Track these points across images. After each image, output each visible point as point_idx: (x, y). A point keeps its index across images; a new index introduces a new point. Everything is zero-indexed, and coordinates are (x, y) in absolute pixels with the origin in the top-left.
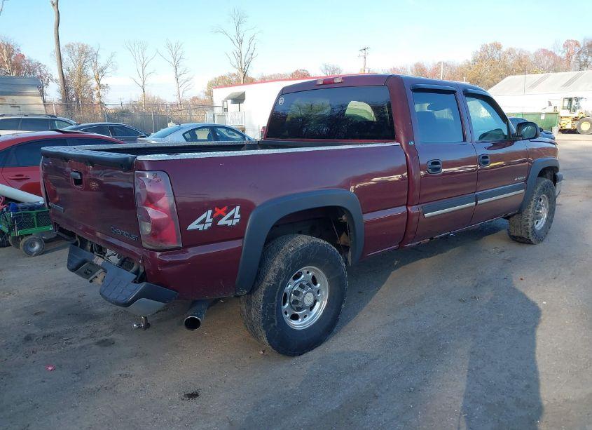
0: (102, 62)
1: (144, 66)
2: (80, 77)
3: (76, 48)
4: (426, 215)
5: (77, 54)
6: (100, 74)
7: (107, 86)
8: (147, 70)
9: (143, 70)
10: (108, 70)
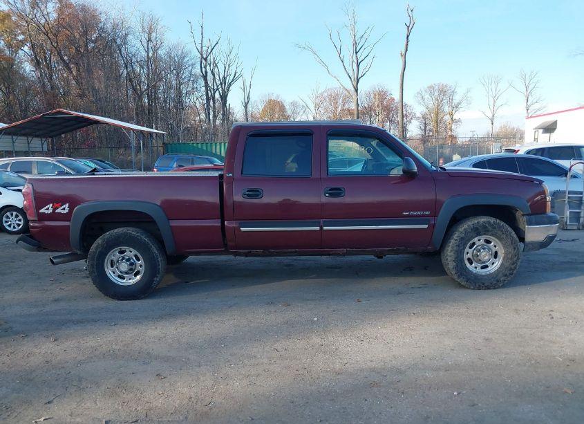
0: (457, 99)
1: (495, 98)
2: (437, 114)
3: (436, 88)
4: (242, 229)
5: (436, 93)
6: (455, 109)
7: (459, 120)
8: (498, 103)
9: (495, 102)
10: (463, 105)
